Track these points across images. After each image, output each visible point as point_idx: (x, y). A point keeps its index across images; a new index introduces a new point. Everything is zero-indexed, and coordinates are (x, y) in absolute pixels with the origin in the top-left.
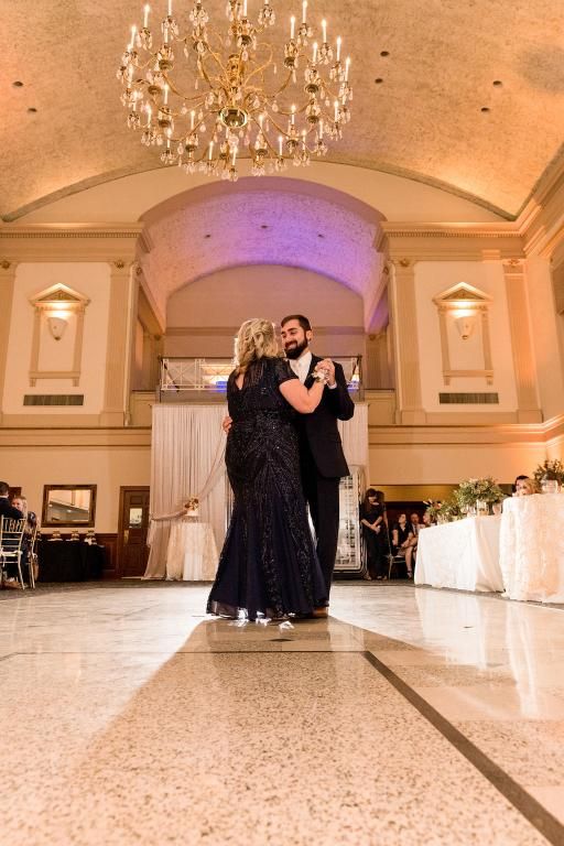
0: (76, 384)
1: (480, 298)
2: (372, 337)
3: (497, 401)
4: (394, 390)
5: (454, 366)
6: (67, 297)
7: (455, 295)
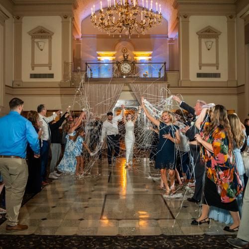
0: (50, 69)
3: (220, 77)
4: (179, 71)
5: (203, 62)
6: (44, 32)
7: (206, 31)
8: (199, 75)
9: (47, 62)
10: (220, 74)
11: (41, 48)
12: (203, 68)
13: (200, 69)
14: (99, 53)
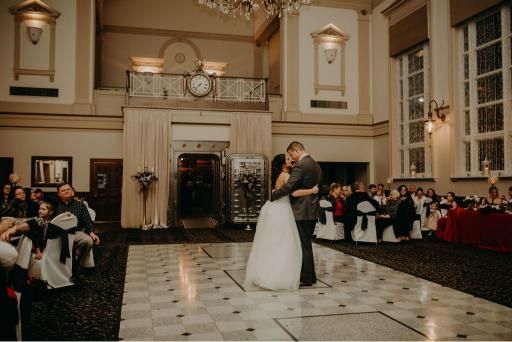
1: (341, 35)
2: (259, 45)
3: (346, 107)
4: (281, 96)
6: (41, 10)
7: (325, 32)
8: (314, 104)
10: (346, 103)
11: (34, 38)
12: (320, 92)
13: (316, 93)
14: (136, 59)
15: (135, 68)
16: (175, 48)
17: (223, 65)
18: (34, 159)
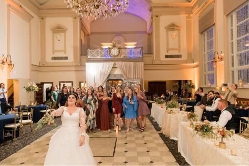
0: (65, 54)
2: (149, 34)
3: (181, 57)
4: (153, 54)
5: (170, 47)
6: (61, 28)
7: (171, 26)
8: (167, 56)
9: (63, 49)
10: (181, 55)
11: (59, 39)
12: (169, 51)
14: (102, 44)
15: (102, 47)
16: (116, 39)
17: (136, 43)
18: (60, 82)
